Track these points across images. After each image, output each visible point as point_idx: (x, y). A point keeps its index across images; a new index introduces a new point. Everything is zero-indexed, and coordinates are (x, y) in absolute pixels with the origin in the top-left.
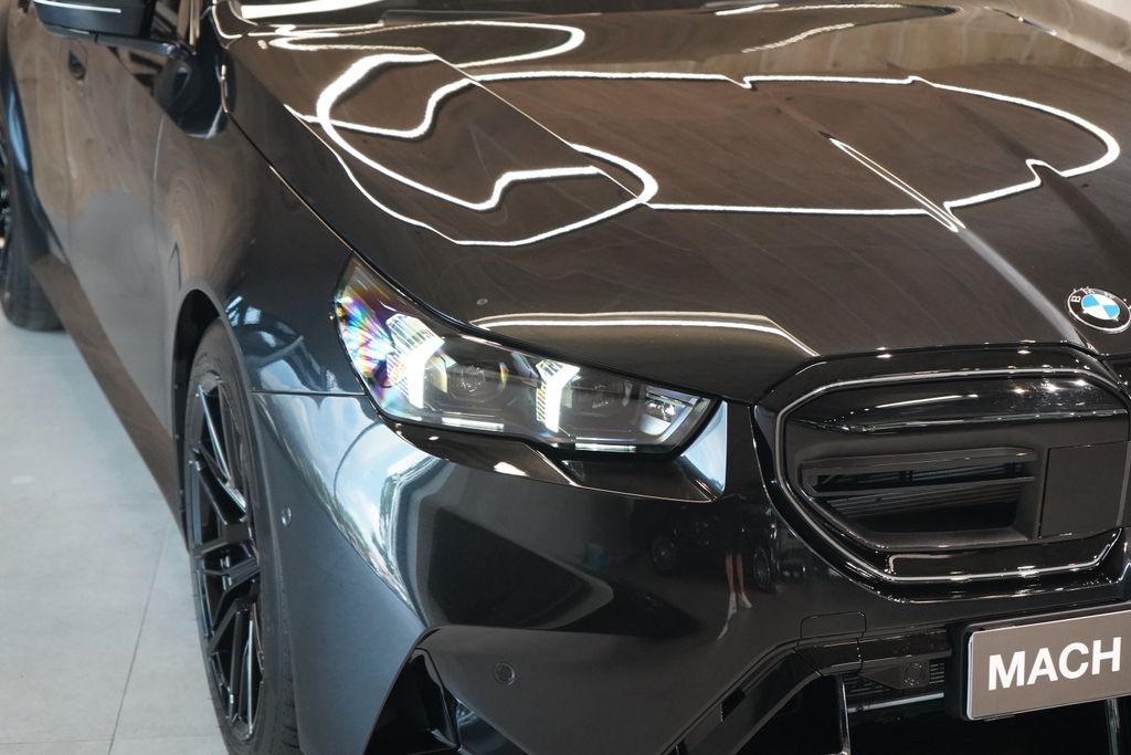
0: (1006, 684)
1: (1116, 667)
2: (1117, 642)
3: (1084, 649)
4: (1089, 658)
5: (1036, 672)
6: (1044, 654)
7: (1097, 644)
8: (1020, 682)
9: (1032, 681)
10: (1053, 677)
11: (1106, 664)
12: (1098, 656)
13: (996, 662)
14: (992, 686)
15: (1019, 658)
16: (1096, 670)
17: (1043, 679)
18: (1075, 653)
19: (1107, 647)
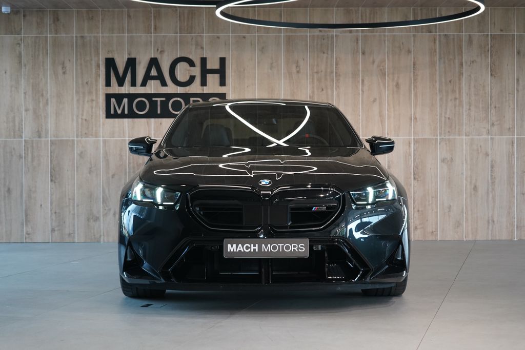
0: (232, 251)
1: (257, 251)
2: (257, 245)
3: (249, 246)
4: (250, 248)
5: (238, 249)
6: (240, 245)
7: (252, 245)
8: (235, 251)
9: (238, 251)
10: (242, 251)
11: (254, 250)
12: (253, 248)
13: (229, 246)
14: (229, 251)
15: (234, 246)
16: (252, 251)
17: (240, 251)
18: (247, 246)
19: (254, 246)
